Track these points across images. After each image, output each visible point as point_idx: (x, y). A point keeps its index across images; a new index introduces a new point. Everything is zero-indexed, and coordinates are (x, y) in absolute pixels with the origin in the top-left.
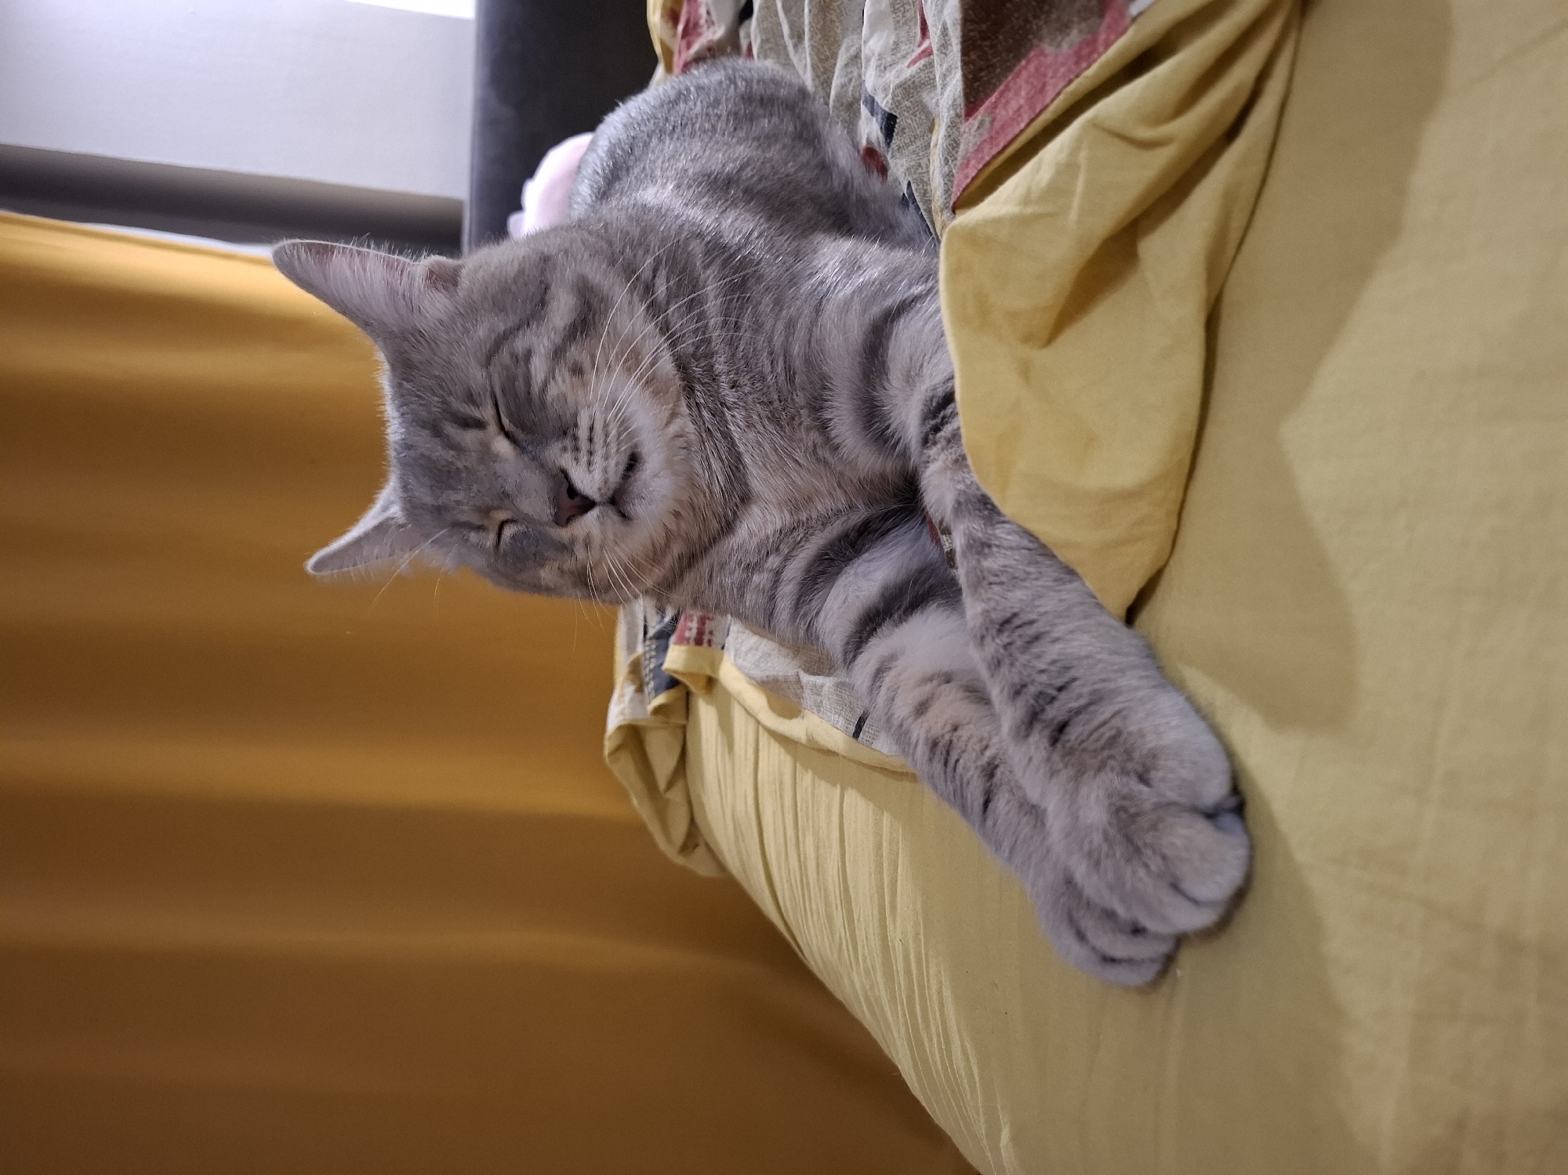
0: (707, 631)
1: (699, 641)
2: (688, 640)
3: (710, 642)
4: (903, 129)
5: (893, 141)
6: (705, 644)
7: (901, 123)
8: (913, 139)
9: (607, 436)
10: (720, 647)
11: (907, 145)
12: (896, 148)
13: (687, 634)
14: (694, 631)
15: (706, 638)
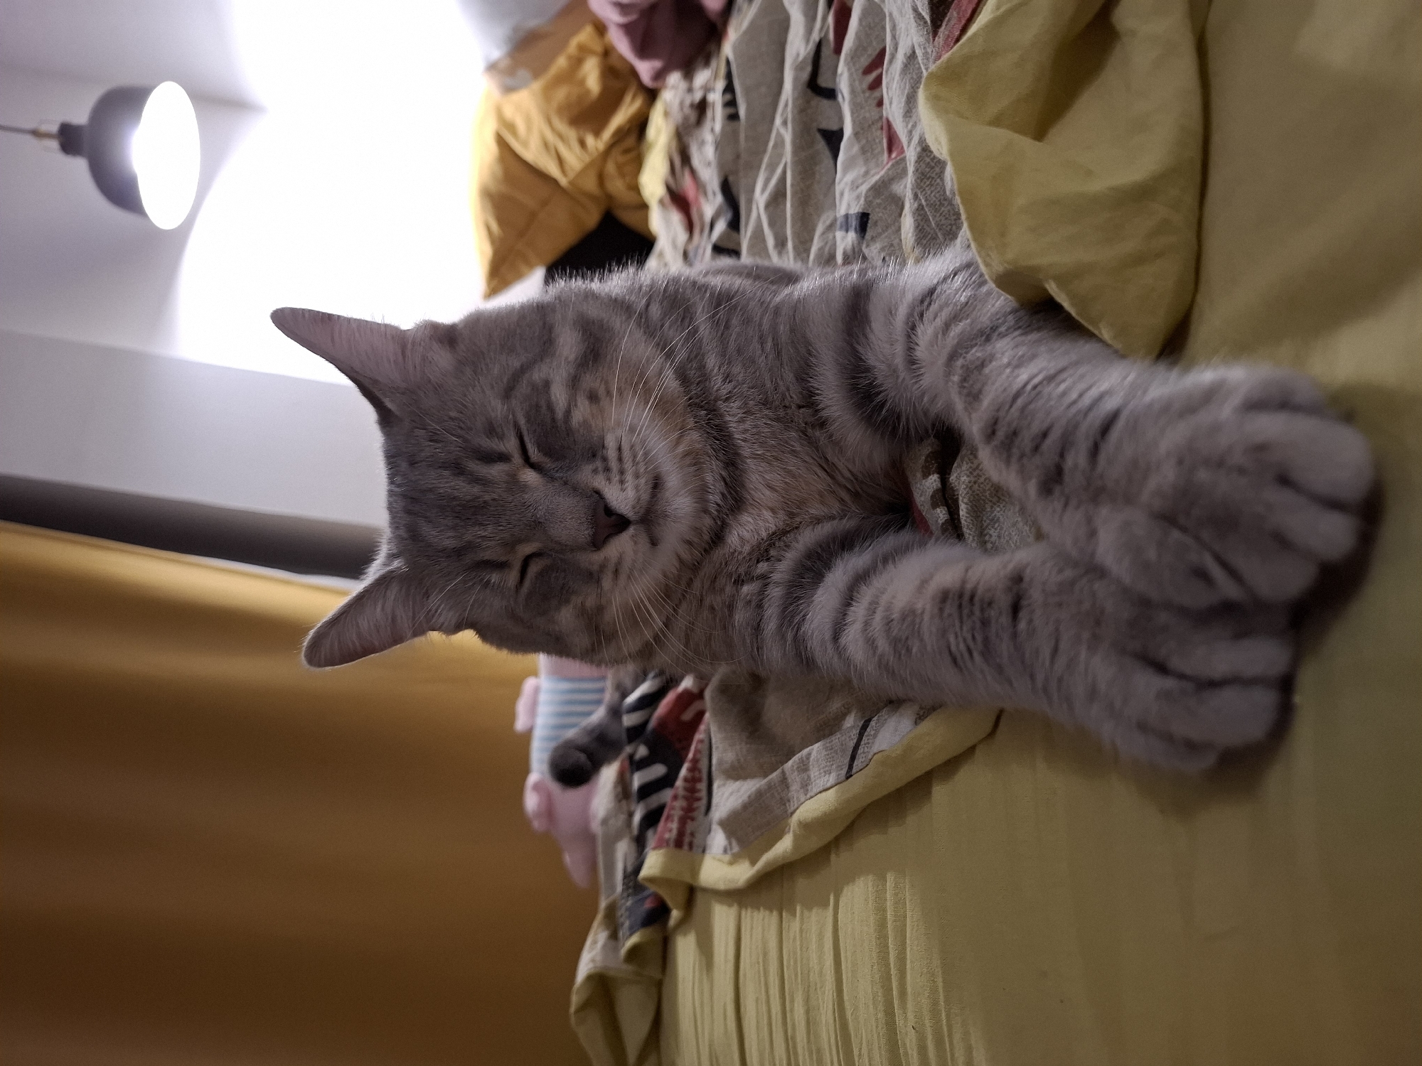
0: (688, 831)
1: (679, 843)
2: (667, 842)
3: (691, 846)
4: (876, 222)
5: (867, 234)
6: (686, 847)
7: (872, 218)
8: (884, 228)
9: (635, 457)
10: (701, 850)
11: (880, 234)
12: (870, 238)
13: (667, 836)
14: (675, 832)
15: (687, 840)
